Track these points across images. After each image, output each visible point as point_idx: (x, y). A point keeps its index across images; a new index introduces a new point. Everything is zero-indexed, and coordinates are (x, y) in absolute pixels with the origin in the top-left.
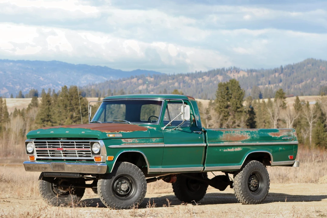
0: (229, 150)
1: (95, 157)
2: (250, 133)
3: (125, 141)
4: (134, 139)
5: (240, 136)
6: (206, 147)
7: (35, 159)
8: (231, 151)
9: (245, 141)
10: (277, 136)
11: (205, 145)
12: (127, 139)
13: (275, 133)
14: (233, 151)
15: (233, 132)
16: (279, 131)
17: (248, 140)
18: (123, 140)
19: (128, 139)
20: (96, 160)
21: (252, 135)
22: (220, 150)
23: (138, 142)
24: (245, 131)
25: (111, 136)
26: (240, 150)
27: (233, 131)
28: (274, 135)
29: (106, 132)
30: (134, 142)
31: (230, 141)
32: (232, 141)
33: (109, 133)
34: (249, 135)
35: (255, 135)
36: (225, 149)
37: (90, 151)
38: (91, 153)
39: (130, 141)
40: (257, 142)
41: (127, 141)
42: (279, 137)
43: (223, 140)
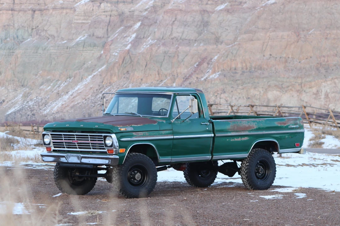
0: (236, 139)
1: (108, 150)
2: (256, 123)
3: (136, 135)
4: (144, 132)
5: (247, 126)
6: (214, 138)
7: (52, 150)
8: (238, 140)
9: (252, 130)
10: (283, 125)
11: (213, 135)
12: (137, 133)
13: (282, 122)
14: (240, 140)
15: (240, 123)
16: (285, 120)
17: (255, 129)
18: (134, 133)
19: (139, 132)
20: (109, 152)
21: (259, 125)
22: (227, 140)
23: (148, 134)
24: (252, 121)
25: (123, 129)
26: (247, 139)
27: (240, 121)
28: (281, 124)
29: (118, 127)
30: (144, 135)
31: (237, 131)
32: (239, 131)
33: (121, 127)
34: (256, 124)
35: (262, 124)
36: (233, 139)
37: (103, 144)
38: (104, 145)
39: (141, 134)
40: (264, 131)
41: (138, 134)
42: (286, 125)
43: (230, 131)
